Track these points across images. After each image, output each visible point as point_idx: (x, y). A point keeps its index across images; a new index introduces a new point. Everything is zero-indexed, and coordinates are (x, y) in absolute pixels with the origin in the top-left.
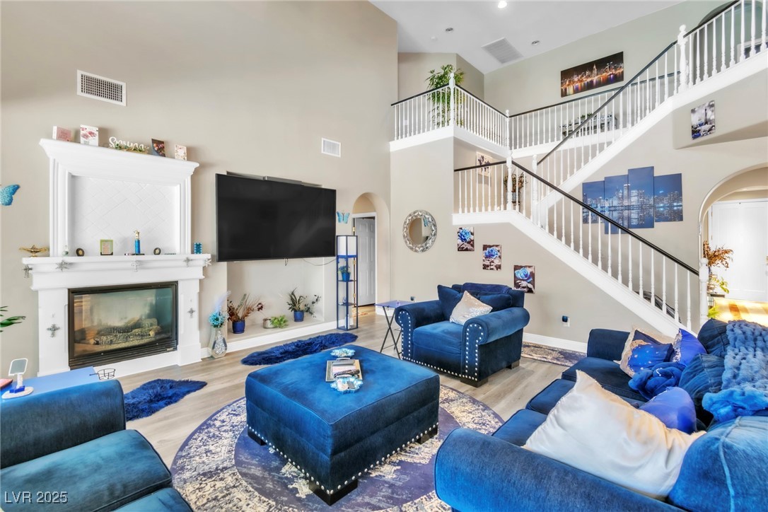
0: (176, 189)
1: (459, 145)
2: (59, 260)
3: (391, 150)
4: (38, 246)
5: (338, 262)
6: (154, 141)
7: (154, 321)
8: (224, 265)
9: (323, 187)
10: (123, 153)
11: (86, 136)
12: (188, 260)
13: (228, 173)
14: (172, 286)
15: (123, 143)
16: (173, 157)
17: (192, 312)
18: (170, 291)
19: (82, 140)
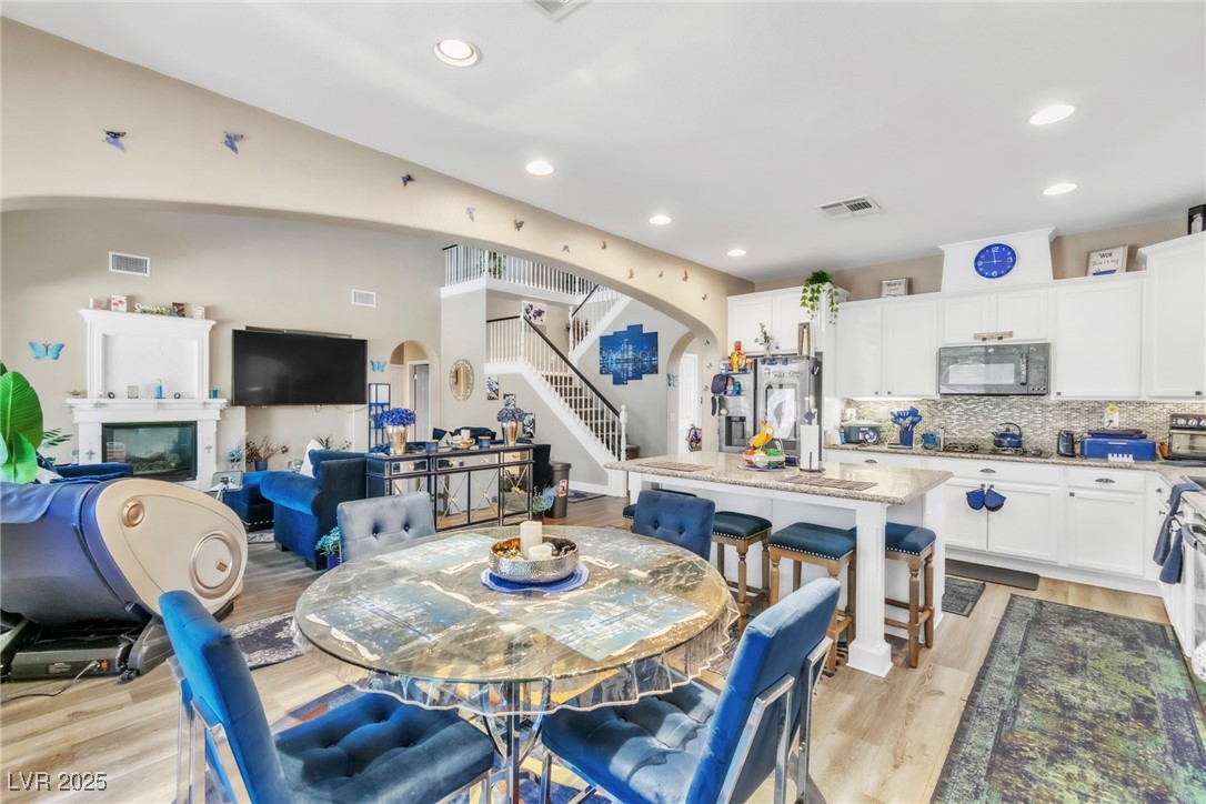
0: (196, 343)
1: (492, 294)
2: (95, 401)
3: (442, 296)
4: (78, 390)
5: (370, 410)
6: (174, 304)
7: (177, 455)
8: (242, 410)
9: (354, 337)
10: (148, 316)
11: (116, 304)
12: (205, 404)
13: (247, 327)
14: (192, 425)
15: (147, 308)
16: (192, 317)
17: (209, 448)
18: (189, 430)
19: (113, 307)
